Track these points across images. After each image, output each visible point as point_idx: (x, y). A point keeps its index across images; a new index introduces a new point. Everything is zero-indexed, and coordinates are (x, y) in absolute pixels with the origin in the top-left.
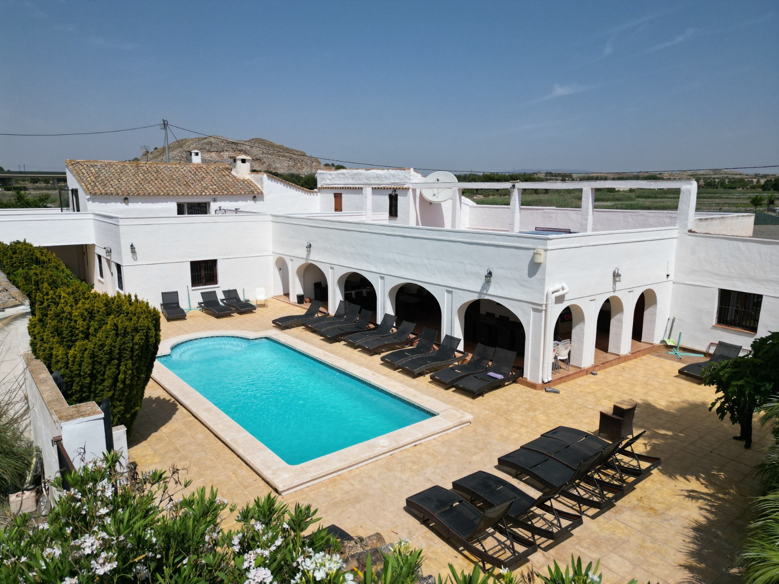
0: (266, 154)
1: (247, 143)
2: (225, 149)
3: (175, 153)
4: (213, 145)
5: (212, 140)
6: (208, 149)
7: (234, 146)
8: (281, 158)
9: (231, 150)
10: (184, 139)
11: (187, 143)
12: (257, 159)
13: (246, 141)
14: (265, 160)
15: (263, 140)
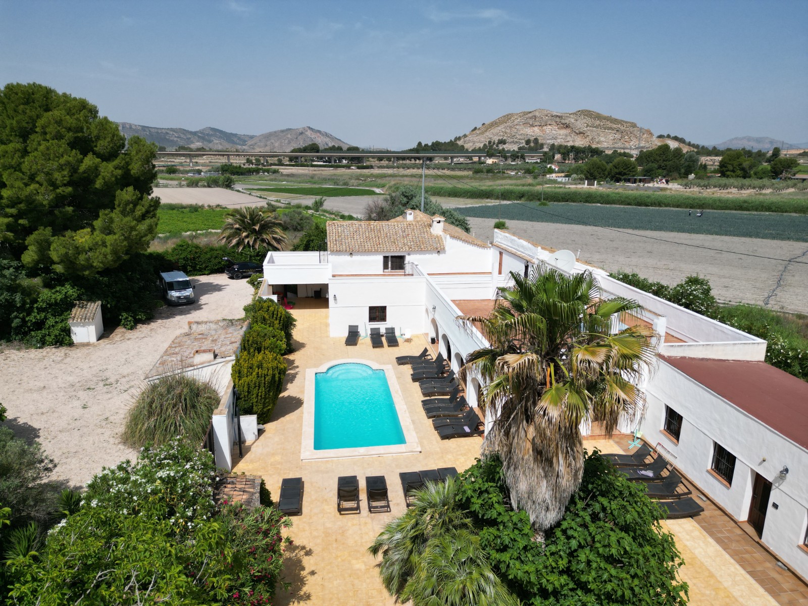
0: (590, 127)
1: (572, 116)
2: (549, 123)
3: (499, 128)
4: (537, 119)
5: (537, 114)
6: (531, 123)
7: (558, 120)
8: (607, 131)
9: (555, 124)
10: (510, 114)
11: (512, 118)
12: (580, 133)
13: (572, 114)
14: (589, 133)
15: (590, 111)
